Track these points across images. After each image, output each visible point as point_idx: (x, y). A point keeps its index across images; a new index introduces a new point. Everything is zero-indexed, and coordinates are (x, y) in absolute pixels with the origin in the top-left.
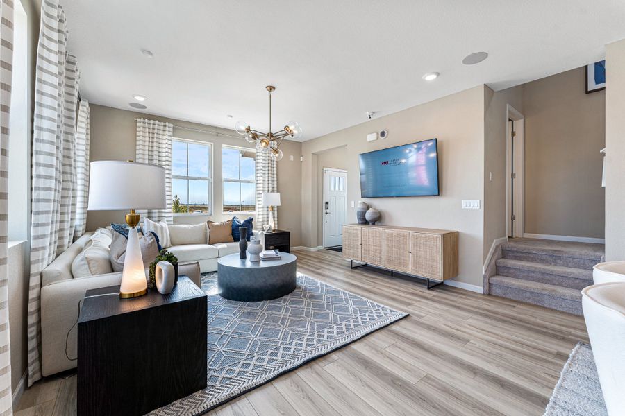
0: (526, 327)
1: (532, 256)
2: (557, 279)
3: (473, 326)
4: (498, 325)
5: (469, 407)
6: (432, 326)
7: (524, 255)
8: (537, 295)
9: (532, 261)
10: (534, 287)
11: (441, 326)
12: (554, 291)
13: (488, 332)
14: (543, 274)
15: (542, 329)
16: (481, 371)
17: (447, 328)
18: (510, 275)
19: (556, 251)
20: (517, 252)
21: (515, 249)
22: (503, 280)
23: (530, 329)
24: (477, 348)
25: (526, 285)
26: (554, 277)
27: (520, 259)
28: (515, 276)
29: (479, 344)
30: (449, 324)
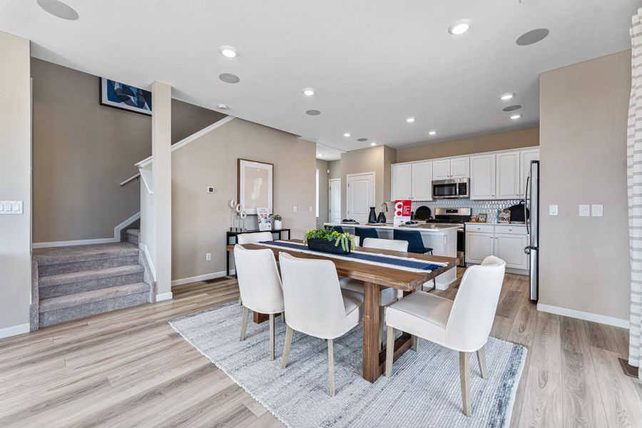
0: (126, 334)
1: (78, 265)
2: (111, 281)
3: (84, 366)
4: (106, 347)
5: (199, 415)
6: (38, 405)
7: (68, 266)
8: (101, 303)
9: (77, 271)
10: (98, 296)
11: (46, 395)
12: (117, 292)
13: (106, 359)
14: (98, 280)
15: (133, 329)
16: (160, 387)
17: (60, 390)
18: (60, 294)
19: (103, 254)
20: (59, 265)
21: (58, 262)
22: (60, 302)
23: (130, 333)
24: (123, 378)
25: (90, 297)
26: (108, 280)
27: (65, 271)
28: (65, 293)
29: (121, 374)
30: (53, 385)
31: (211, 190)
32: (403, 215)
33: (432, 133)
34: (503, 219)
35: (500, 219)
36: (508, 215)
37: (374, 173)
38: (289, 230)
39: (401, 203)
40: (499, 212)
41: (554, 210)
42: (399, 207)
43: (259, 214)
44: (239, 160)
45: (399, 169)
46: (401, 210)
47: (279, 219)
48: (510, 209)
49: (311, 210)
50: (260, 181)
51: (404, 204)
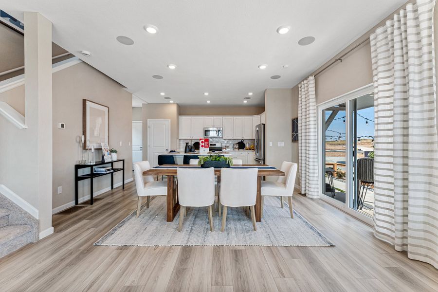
31: (62, 126)
32: (205, 147)
33: (209, 102)
34: (236, 148)
35: (234, 148)
36: (237, 147)
37: (170, 120)
38: (123, 160)
39: (204, 141)
40: (234, 145)
41: (271, 144)
42: (202, 142)
43: (103, 148)
44: (84, 101)
45: (184, 119)
46: (203, 144)
47: (115, 151)
48: (238, 143)
49: (130, 145)
50: (99, 120)
51: (205, 141)
